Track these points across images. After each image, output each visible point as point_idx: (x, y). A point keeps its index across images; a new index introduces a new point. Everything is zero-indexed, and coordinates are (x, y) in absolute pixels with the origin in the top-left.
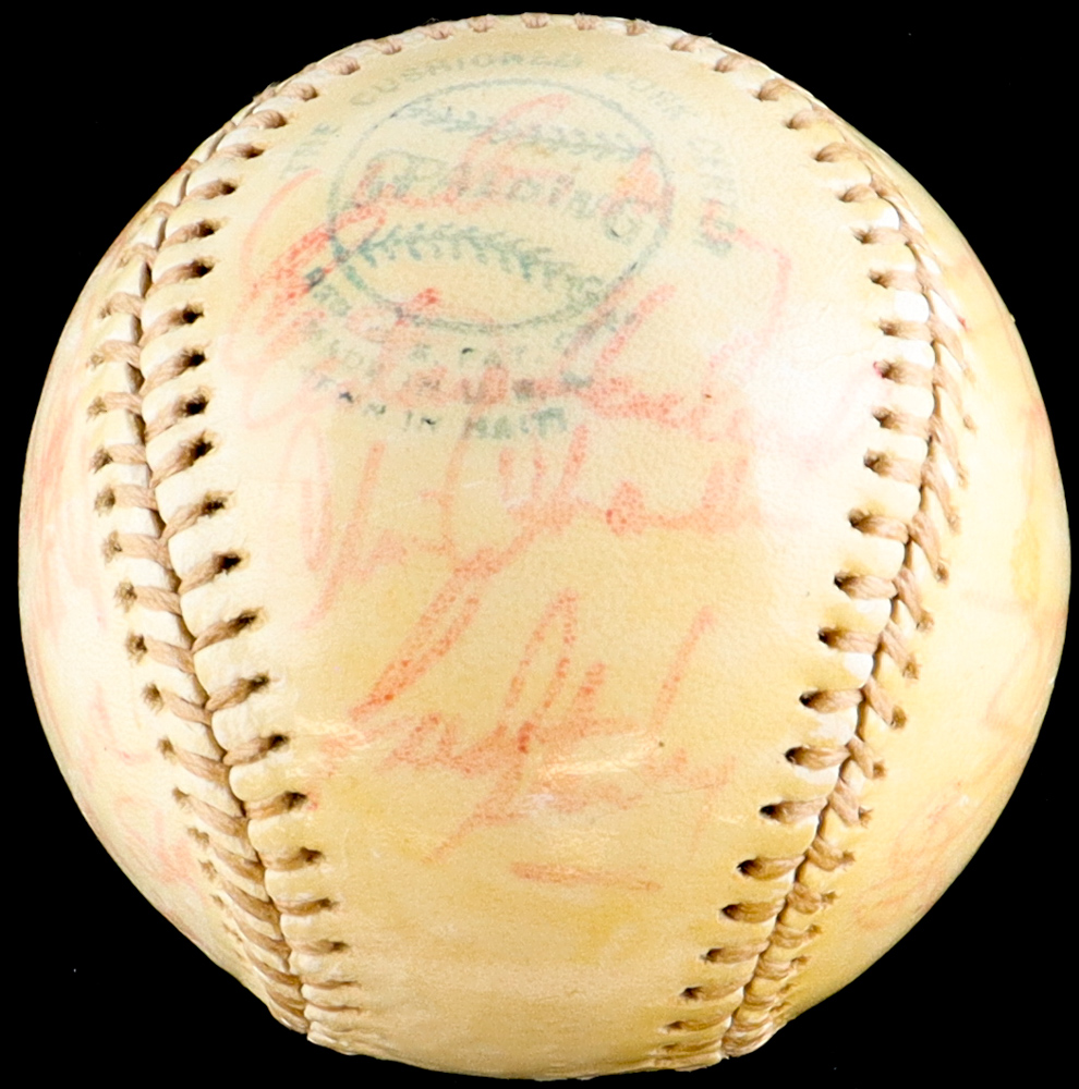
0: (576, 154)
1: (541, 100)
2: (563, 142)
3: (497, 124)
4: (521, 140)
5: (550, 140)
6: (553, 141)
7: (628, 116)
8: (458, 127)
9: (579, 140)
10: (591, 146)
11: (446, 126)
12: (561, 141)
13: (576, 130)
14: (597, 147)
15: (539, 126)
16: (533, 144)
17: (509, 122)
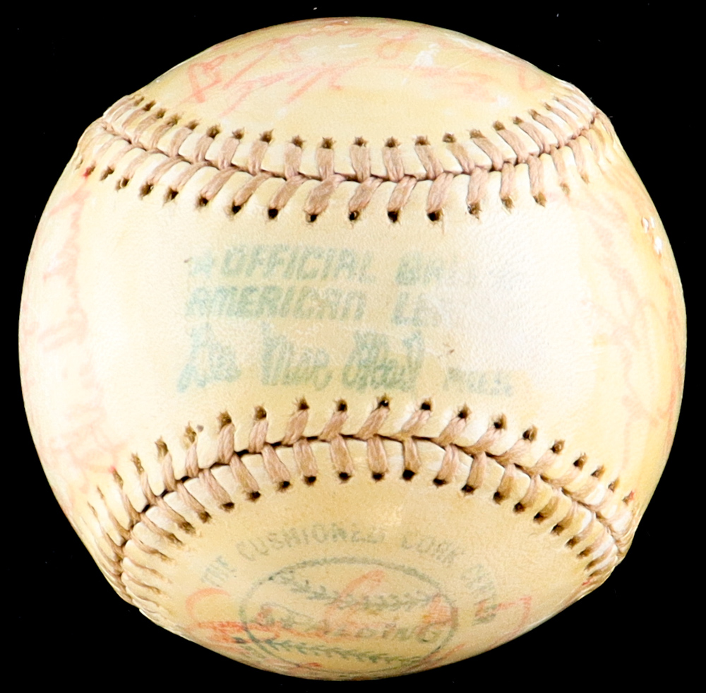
0: (394, 610)
1: (365, 577)
2: (384, 605)
3: (340, 597)
4: (358, 606)
5: (376, 604)
6: (378, 605)
7: (422, 577)
8: (316, 597)
9: (394, 601)
10: (402, 604)
11: (308, 595)
12: (383, 604)
13: (391, 595)
14: (406, 603)
15: (368, 597)
16: (366, 608)
17: (348, 595)
